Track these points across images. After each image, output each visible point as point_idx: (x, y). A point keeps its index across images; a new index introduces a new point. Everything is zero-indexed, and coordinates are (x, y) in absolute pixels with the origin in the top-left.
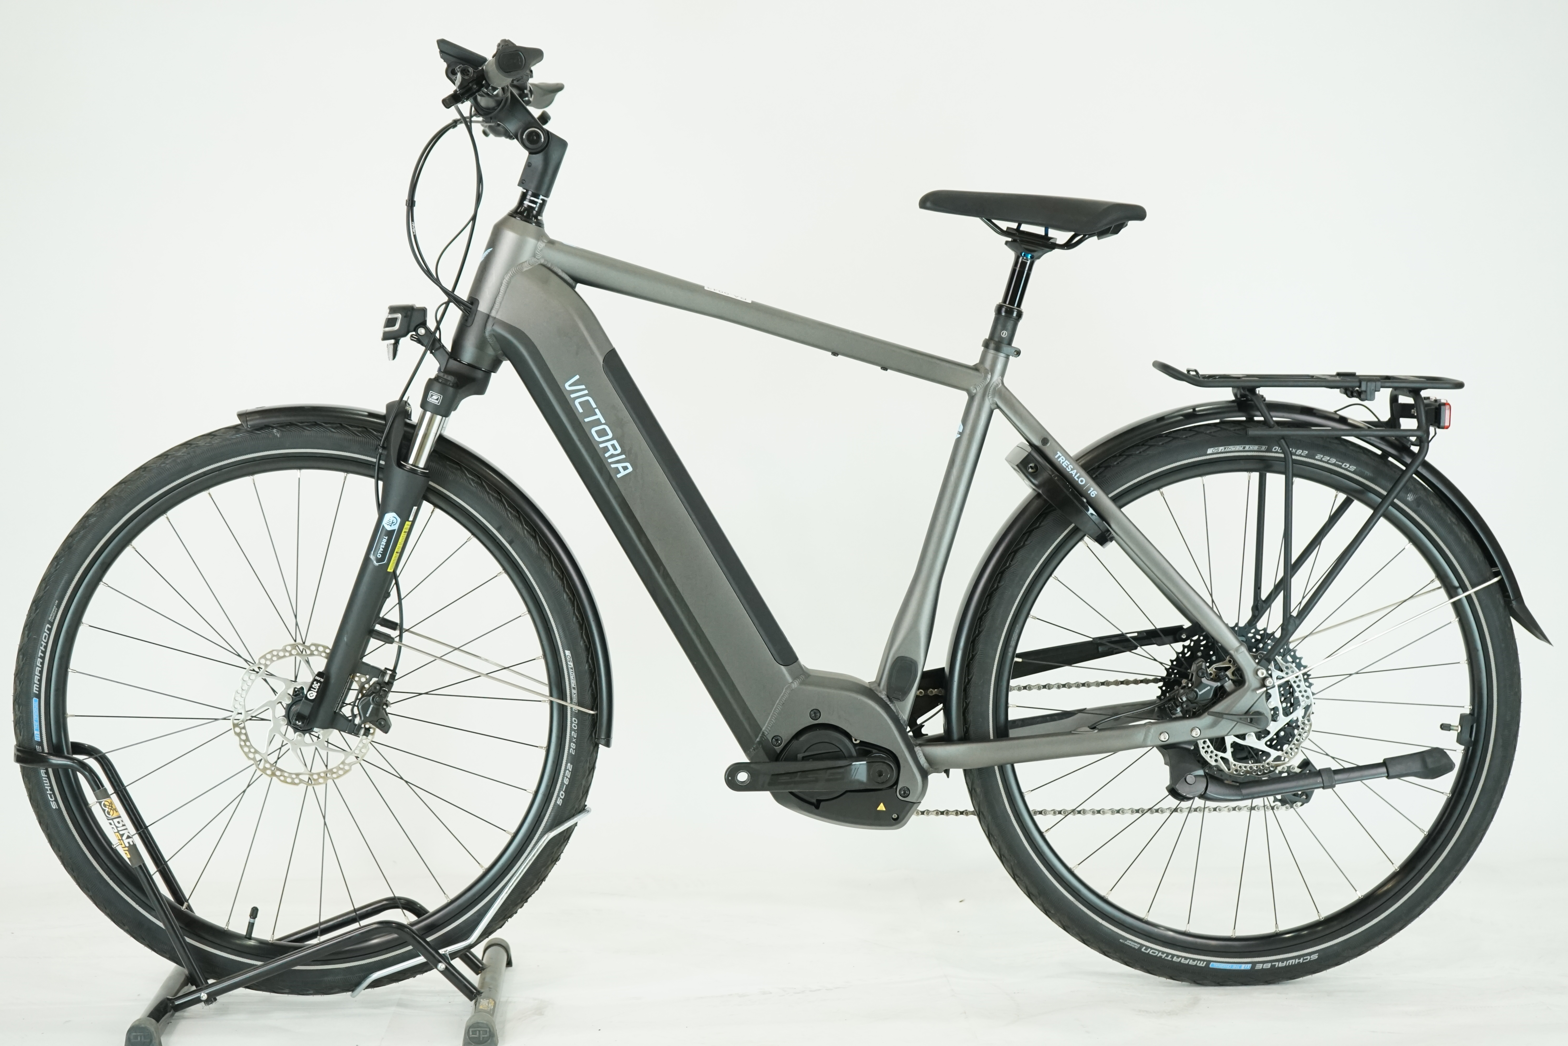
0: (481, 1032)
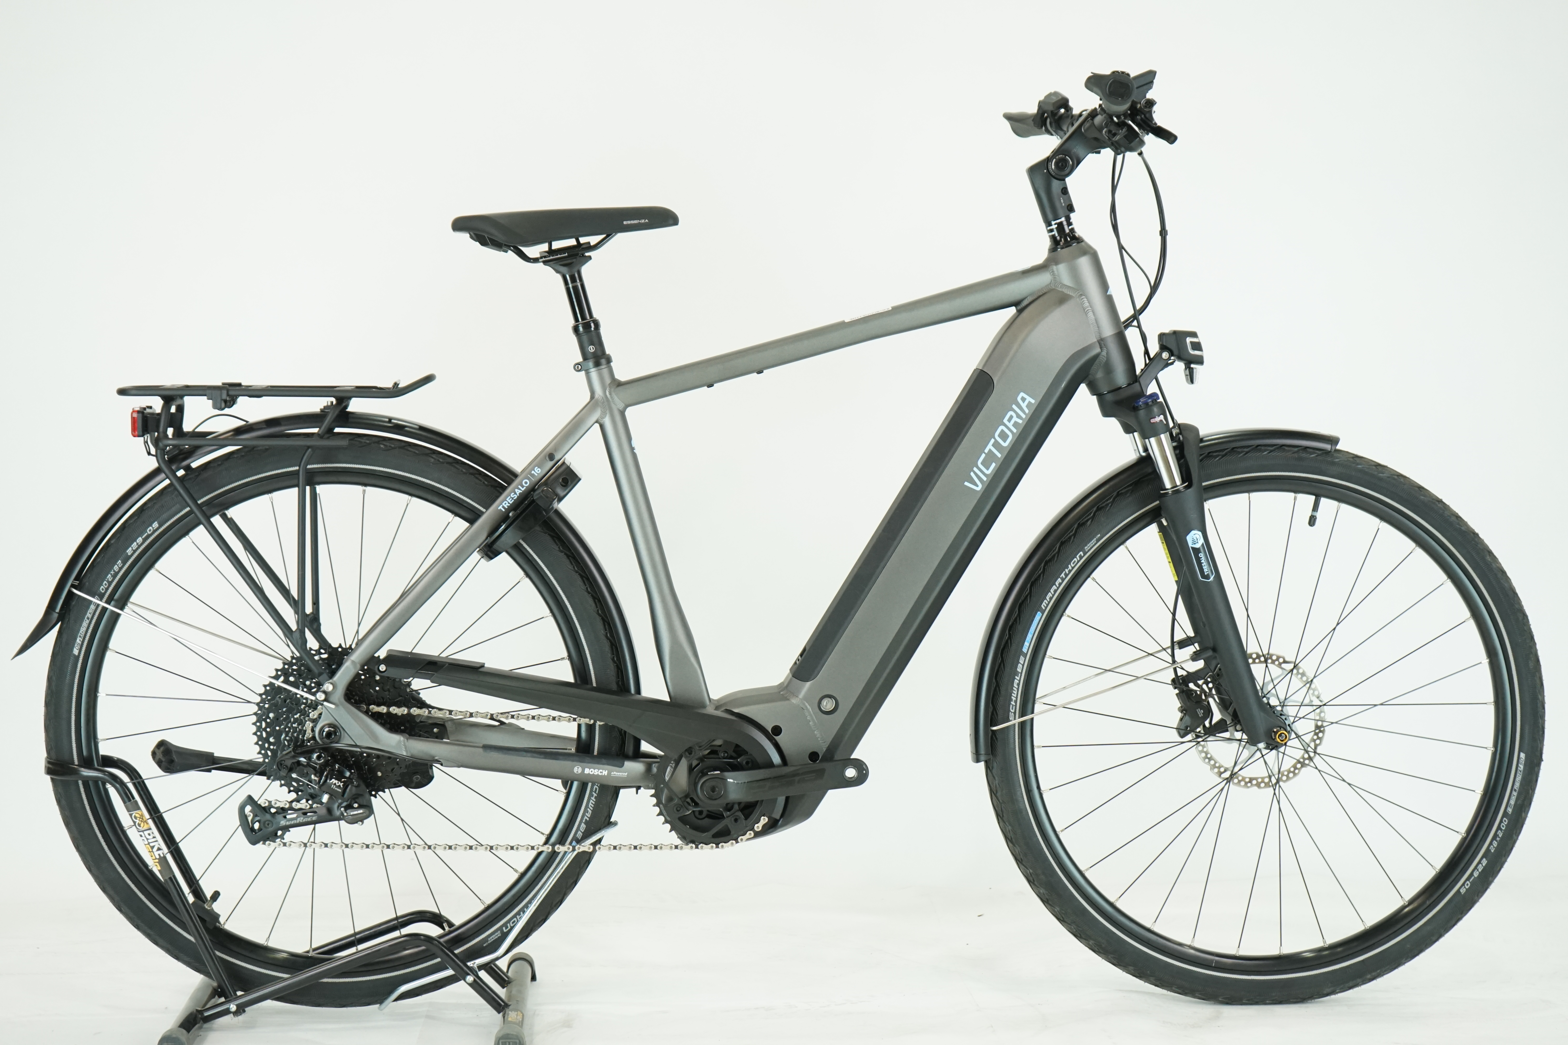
0: (511, 1043)
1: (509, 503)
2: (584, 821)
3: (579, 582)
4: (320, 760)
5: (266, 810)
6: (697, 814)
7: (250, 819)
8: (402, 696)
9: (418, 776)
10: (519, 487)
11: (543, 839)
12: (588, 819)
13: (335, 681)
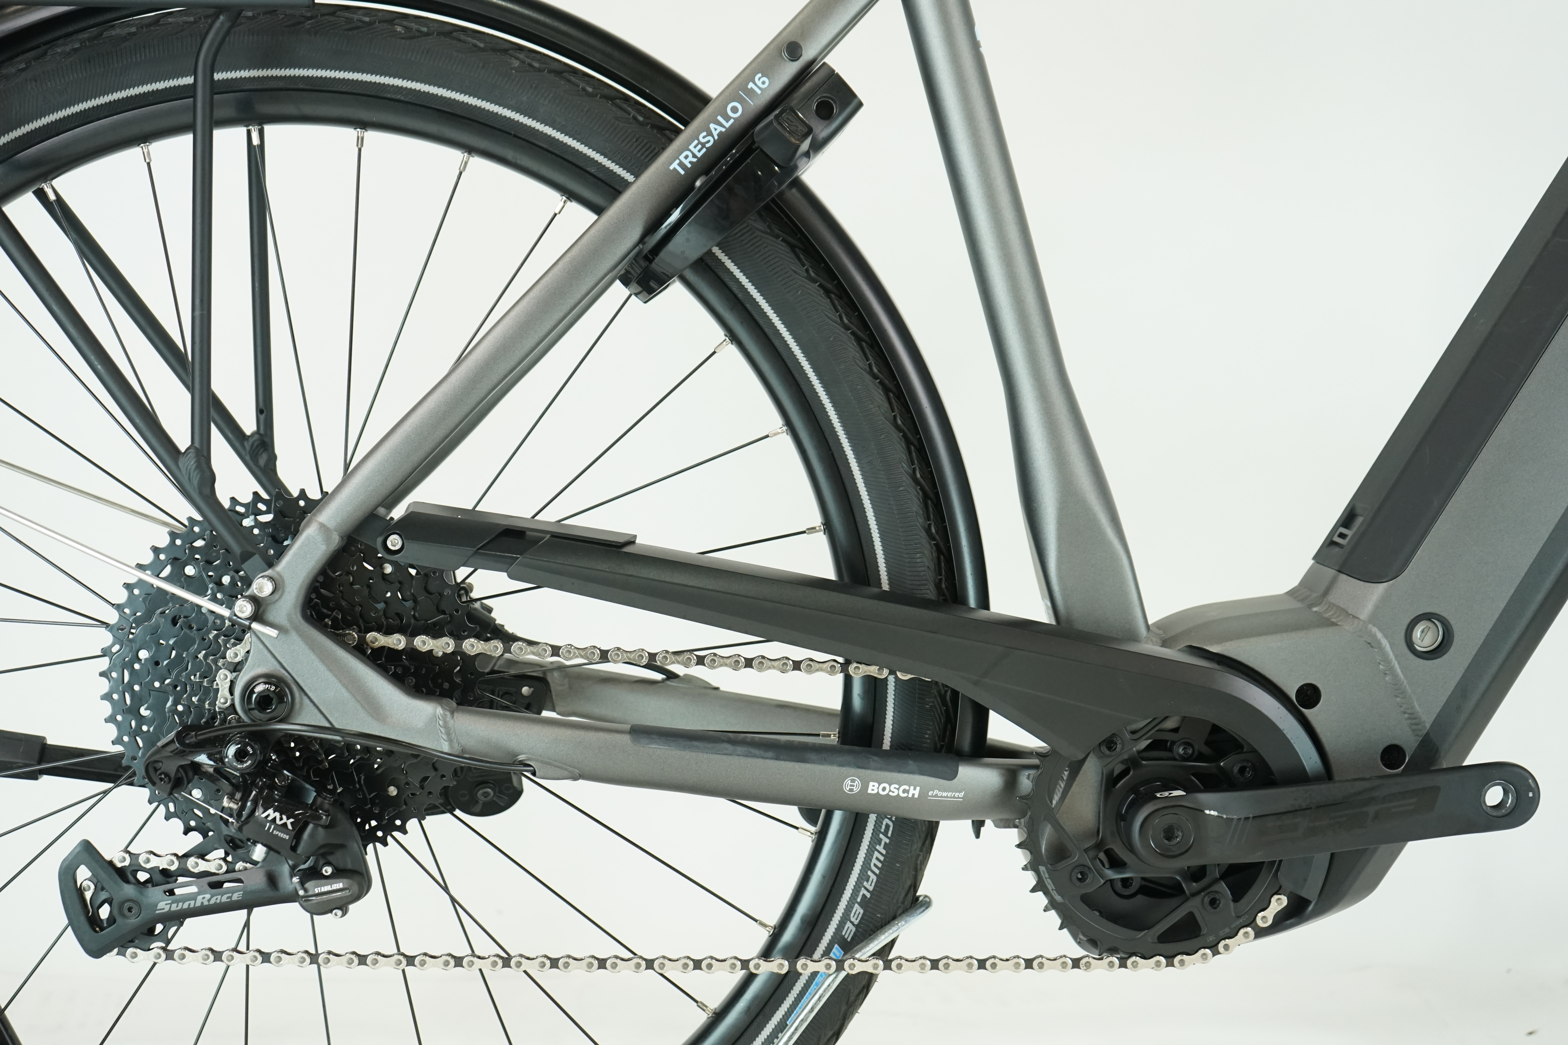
1: (694, 156)
2: (859, 900)
3: (852, 350)
4: (242, 762)
5: (124, 874)
6: (1119, 886)
7: (88, 895)
8: (444, 613)
9: (489, 790)
10: (719, 118)
11: (762, 937)
12: (868, 895)
13: (278, 573)
